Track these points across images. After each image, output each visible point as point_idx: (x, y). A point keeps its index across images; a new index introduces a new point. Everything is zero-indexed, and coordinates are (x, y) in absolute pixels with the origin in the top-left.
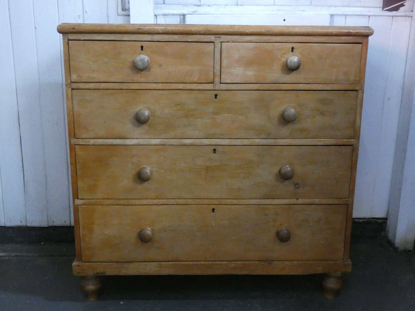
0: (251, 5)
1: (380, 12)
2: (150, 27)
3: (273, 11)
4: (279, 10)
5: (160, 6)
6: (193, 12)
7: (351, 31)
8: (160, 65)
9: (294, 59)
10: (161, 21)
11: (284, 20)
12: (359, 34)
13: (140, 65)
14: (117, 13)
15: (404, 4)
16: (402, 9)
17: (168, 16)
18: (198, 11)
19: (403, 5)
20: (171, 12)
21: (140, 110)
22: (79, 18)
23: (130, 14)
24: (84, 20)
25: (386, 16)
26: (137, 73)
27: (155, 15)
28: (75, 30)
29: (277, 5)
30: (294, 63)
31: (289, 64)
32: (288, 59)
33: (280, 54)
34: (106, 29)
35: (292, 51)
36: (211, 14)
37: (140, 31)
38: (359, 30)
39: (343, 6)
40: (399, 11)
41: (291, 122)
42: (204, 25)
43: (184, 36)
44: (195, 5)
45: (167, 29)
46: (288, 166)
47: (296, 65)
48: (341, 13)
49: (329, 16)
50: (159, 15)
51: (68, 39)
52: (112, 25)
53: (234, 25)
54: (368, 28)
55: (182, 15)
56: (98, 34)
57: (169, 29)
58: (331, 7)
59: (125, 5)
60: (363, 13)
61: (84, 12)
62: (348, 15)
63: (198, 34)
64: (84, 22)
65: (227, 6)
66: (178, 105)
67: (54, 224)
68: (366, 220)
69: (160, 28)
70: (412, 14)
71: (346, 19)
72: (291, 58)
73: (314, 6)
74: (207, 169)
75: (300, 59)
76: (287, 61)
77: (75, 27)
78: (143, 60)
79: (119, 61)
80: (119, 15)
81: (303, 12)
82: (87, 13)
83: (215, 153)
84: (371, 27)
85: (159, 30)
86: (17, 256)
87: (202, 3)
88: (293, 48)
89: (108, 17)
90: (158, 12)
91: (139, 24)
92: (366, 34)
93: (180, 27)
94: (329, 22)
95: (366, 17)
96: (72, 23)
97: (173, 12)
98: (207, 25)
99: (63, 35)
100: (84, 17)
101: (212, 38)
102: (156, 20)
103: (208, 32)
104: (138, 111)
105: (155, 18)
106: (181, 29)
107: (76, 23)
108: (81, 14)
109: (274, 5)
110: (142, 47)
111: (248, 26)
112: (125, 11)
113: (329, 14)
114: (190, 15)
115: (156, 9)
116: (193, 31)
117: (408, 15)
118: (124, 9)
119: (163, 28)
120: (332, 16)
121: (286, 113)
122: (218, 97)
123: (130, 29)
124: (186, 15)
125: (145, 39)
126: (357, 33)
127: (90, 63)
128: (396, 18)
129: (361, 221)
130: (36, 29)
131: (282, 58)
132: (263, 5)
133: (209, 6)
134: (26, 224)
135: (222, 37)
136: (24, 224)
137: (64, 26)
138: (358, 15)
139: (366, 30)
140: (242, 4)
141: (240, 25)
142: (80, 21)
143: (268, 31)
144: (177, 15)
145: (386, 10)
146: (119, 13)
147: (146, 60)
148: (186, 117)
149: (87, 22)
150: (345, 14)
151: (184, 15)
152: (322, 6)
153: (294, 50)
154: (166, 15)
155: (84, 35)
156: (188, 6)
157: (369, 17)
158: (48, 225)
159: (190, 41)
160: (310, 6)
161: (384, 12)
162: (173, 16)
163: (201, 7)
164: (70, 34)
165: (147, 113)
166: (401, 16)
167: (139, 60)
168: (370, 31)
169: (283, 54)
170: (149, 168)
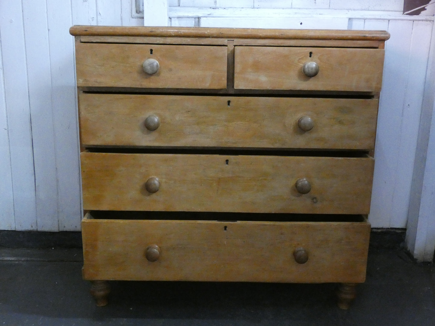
0: (268, 8)
1: (400, 16)
2: (162, 29)
3: (290, 14)
4: (296, 13)
5: (175, 8)
6: (208, 15)
7: (367, 35)
8: (171, 70)
9: (312, 64)
10: (176, 23)
11: (301, 24)
12: (375, 38)
13: (149, 69)
14: (131, 15)
15: (426, 8)
16: (423, 13)
17: (183, 19)
18: (213, 14)
19: (424, 9)
20: (186, 14)
21: (149, 116)
22: (93, 20)
23: (144, 16)
24: (97, 22)
25: (407, 20)
26: (146, 78)
27: (169, 18)
28: (88, 32)
29: (294, 8)
30: (312, 69)
31: (307, 70)
32: (306, 64)
33: (297, 59)
34: (119, 31)
35: (310, 56)
36: (226, 17)
37: (152, 33)
38: (376, 34)
39: (362, 10)
40: (420, 14)
41: (307, 131)
42: (218, 28)
43: (197, 39)
44: (210, 8)
45: (180, 32)
46: (305, 179)
47: (314, 71)
48: (359, 17)
49: (347, 20)
50: (174, 18)
51: (80, 41)
52: (125, 28)
53: (247, 29)
54: (384, 32)
55: (197, 18)
56: (110, 37)
57: (182, 32)
58: (350, 11)
59: (139, 8)
60: (382, 17)
61: (98, 14)
62: (366, 19)
63: (211, 37)
64: (97, 24)
65: (243, 9)
66: (189, 111)
67: (65, 229)
68: (385, 230)
69: (172, 30)
70: (433, 18)
71: (365, 23)
72: (309, 64)
73: (332, 9)
74: (219, 181)
75: (319, 65)
76: (304, 66)
77: (87, 29)
78: (151, 64)
79: (128, 65)
80: (133, 18)
81: (321, 16)
82: (100, 15)
83: (227, 163)
84: (387, 31)
85: (171, 33)
86: (27, 261)
87: (218, 5)
88: (311, 53)
89: (122, 19)
90: (173, 14)
91: (152, 27)
92: (383, 38)
93: (193, 30)
94: (347, 25)
95: (385, 20)
96: (85, 26)
97: (188, 15)
98: (221, 28)
99: (75, 37)
100: (97, 19)
101: (225, 41)
102: (170, 22)
103: (221, 36)
104: (147, 117)
105: (169, 20)
106: (194, 32)
107: (89, 25)
108: (95, 17)
109: (292, 8)
110: (151, 50)
111: (261, 29)
112: (139, 13)
113: (347, 18)
114: (205, 18)
115: (170, 11)
116: (206, 34)
117: (429, 19)
118: (138, 11)
119: (176, 31)
120: (351, 20)
121: (302, 121)
122: (231, 104)
123: (143, 31)
124: (200, 18)
125: (158, 42)
126: (373, 37)
127: (97, 67)
128: (417, 22)
129: (380, 231)
130: (50, 31)
131: (299, 63)
132: (280, 8)
133: (224, 8)
134: (37, 229)
135: (236, 40)
136: (34, 228)
137: (77, 28)
138: (378, 19)
139: (382, 34)
140: (258, 7)
141: (253, 29)
142: (94, 23)
143: (282, 35)
144: (192, 17)
145: (407, 14)
146: (133, 15)
147: (155, 64)
148: (198, 124)
149: (101, 24)
150: (363, 18)
151: (199, 18)
152: (341, 10)
153: (312, 55)
154: (180, 18)
155: (96, 37)
156: (203, 9)
157: (389, 21)
158: (59, 230)
159: (203, 44)
160: (328, 9)
161: (405, 16)
162: (188, 18)
163: (217, 10)
164: (82, 37)
165: (156, 119)
166: (422, 20)
167: (148, 64)
168: (387, 35)
169: (300, 59)
170: (157, 179)
